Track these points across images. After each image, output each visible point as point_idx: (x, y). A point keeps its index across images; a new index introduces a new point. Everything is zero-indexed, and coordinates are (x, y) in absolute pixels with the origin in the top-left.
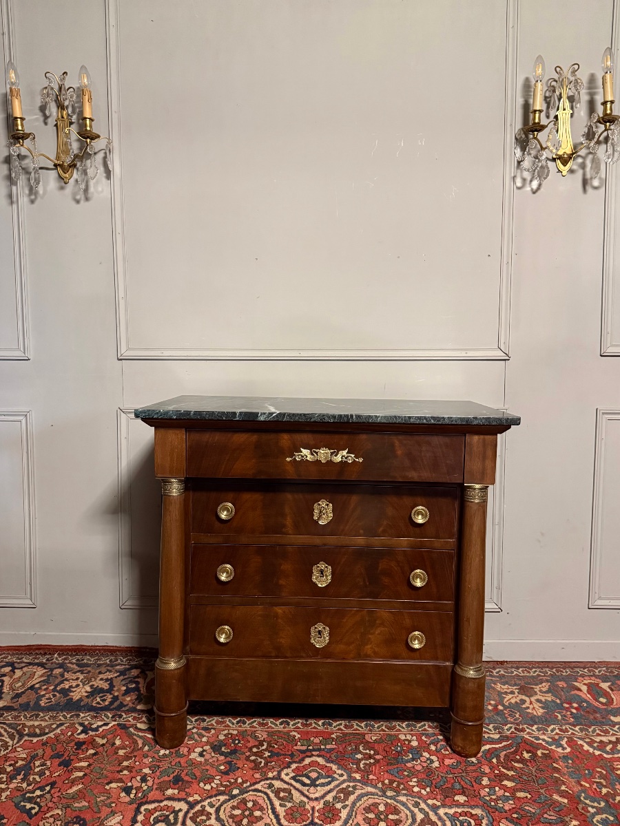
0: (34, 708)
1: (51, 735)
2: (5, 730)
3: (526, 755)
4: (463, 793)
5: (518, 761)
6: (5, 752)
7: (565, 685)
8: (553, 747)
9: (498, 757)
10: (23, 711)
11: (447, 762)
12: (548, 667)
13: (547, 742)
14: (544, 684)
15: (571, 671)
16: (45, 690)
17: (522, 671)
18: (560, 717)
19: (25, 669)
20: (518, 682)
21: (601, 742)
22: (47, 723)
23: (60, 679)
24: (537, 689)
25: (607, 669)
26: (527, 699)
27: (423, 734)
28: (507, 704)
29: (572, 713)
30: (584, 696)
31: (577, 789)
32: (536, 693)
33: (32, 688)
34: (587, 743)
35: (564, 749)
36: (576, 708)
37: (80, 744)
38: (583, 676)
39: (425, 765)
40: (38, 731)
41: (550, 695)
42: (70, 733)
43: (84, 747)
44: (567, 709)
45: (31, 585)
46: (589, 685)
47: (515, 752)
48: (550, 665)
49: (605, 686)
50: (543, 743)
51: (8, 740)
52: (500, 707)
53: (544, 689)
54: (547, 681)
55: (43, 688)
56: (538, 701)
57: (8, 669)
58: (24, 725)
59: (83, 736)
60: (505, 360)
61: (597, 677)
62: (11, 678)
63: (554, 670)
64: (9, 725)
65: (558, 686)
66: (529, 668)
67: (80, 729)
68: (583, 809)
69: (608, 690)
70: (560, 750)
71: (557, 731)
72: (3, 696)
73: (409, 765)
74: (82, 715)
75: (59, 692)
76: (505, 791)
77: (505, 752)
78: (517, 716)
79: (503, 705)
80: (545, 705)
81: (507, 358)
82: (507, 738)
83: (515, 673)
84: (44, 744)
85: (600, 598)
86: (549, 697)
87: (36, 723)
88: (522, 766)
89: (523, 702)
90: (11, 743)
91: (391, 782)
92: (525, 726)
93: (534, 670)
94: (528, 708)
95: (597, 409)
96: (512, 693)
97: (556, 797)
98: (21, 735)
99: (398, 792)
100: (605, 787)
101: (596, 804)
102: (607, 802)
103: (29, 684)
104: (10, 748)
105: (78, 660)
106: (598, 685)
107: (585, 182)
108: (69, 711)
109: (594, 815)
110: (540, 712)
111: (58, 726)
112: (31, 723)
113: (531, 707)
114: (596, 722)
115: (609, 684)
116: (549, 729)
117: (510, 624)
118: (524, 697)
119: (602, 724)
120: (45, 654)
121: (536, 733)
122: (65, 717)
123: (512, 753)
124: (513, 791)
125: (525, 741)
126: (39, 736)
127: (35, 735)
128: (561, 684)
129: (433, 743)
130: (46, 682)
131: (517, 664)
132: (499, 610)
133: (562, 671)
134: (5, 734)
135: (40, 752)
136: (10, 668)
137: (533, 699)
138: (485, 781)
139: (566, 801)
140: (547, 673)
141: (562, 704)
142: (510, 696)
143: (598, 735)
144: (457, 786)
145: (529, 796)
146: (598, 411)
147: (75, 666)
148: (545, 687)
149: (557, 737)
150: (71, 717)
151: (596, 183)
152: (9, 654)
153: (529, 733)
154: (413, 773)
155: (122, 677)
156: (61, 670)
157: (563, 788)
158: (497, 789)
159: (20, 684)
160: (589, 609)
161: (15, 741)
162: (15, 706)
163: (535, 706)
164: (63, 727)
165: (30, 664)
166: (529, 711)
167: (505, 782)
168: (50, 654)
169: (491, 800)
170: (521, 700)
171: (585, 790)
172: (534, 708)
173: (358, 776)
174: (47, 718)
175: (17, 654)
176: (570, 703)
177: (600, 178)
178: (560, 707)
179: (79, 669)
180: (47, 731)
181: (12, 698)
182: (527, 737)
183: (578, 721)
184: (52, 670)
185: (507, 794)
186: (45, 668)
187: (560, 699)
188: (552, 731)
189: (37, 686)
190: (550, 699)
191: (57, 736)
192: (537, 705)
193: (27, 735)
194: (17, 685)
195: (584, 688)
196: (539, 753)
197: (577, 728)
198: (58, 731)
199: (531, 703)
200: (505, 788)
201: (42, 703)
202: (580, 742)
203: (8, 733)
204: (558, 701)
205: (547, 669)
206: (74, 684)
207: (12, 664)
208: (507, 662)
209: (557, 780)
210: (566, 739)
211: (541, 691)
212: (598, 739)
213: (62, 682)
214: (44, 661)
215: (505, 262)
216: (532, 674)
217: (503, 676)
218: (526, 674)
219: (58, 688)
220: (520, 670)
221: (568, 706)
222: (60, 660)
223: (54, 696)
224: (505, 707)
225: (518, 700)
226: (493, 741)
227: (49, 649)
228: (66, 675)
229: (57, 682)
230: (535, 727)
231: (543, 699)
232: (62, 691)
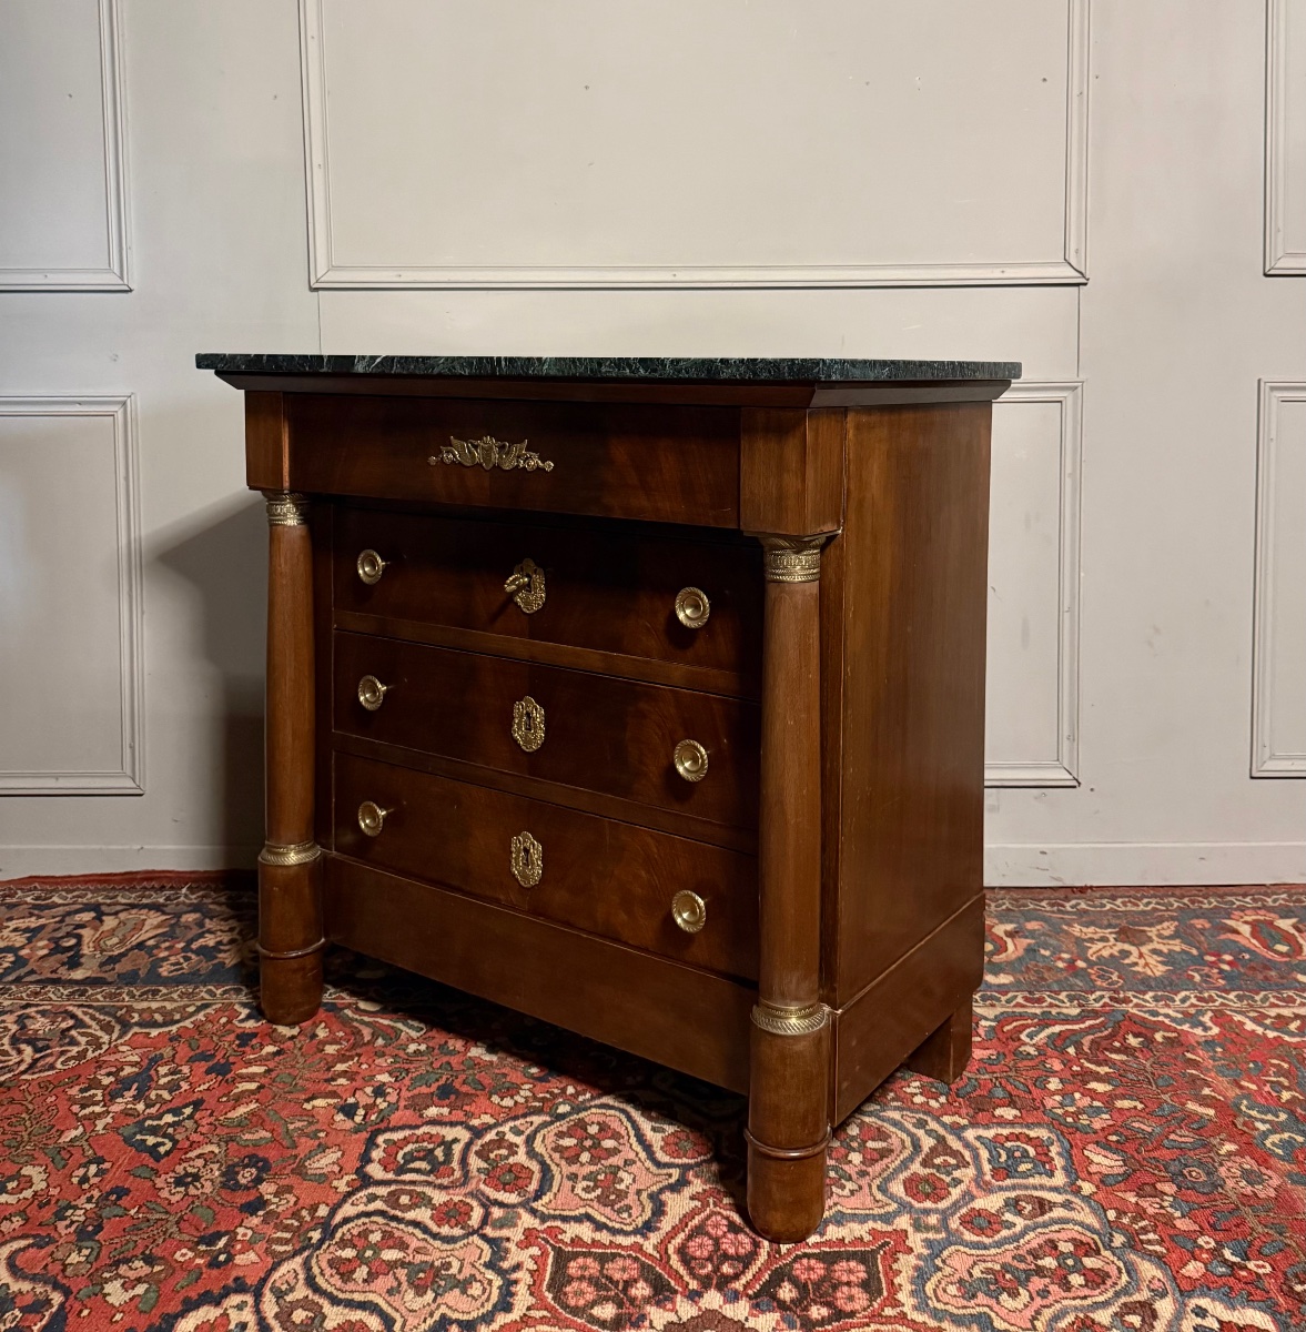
0: (152, 981)
1: (187, 1023)
2: (93, 1018)
3: (1133, 1041)
4: (1012, 1104)
5: (1117, 1051)
6: (97, 1053)
7: (1207, 925)
8: (1186, 1027)
9: (1078, 1046)
10: (127, 985)
11: (978, 1055)
12: (1173, 895)
13: (1174, 1020)
14: (1166, 924)
15: (1218, 902)
16: (167, 949)
17: (1122, 903)
18: (1197, 978)
19: (122, 916)
20: (1114, 922)
21: (1279, 1016)
22: (174, 1005)
23: (196, 931)
24: (1152, 932)
25: (1290, 896)
26: (1132, 949)
28: (1094, 958)
29: (1221, 971)
30: (1243, 942)
31: (1233, 1093)
32: (1150, 940)
33: (141, 946)
34: (1253, 1020)
35: (1206, 1029)
36: (1229, 963)
37: (245, 1038)
38: (1242, 909)
40: (158, 1017)
41: (1178, 941)
42: (224, 1020)
43: (254, 1042)
44: (1212, 965)
45: (132, 748)
46: (1254, 925)
47: (1112, 1036)
48: (1178, 892)
49: (1286, 924)
50: (1167, 1021)
51: (99, 1033)
52: (1081, 964)
53: (1166, 933)
54: (1172, 918)
55: (163, 946)
56: (1155, 952)
57: (87, 916)
58: (130, 1010)
59: (250, 1024)
60: (1078, 285)
61: (1270, 909)
62: (96, 929)
63: (1186, 900)
64: (101, 1009)
65: (1193, 926)
66: (1136, 898)
67: (244, 1013)
68: (1245, 1124)
69: (1293, 931)
70: (1199, 1031)
71: (1194, 1001)
72: (83, 960)
74: (246, 990)
75: (197, 952)
76: (1093, 1099)
77: (1090, 1037)
78: (1115, 977)
79: (1086, 960)
80: (1169, 959)
81: (1083, 281)
83: (1108, 906)
84: (173, 1039)
85: (1273, 757)
86: (1177, 945)
87: (154, 1005)
88: (1124, 1058)
89: (1126, 954)
90: (106, 1038)
92: (1130, 994)
93: (1145, 901)
94: (1136, 964)
95: (1259, 380)
96: (1102, 939)
97: (1191, 1106)
98: (126, 1026)
100: (1288, 1089)
101: (1270, 1117)
102: (1292, 1113)
103: (134, 940)
104: (105, 1047)
106: (1271, 923)
108: (219, 984)
109: (1265, 1135)
110: (1159, 970)
111: (199, 1009)
112: (145, 1005)
113: (1142, 962)
114: (1267, 985)
115: (1294, 920)
116: (1178, 998)
117: (1097, 812)
118: (1127, 947)
119: (1279, 987)
120: (162, 888)
121: (1152, 1005)
122: (209, 992)
123: (1106, 1038)
124: (1109, 1100)
125: (1130, 1018)
126: (161, 1026)
127: (155, 1025)
128: (1199, 923)
130: (170, 935)
131: (1113, 892)
132: (1075, 783)
133: (1202, 902)
134: (93, 1024)
135: (167, 1052)
136: (93, 914)
137: (1144, 949)
138: (1054, 1084)
139: (1211, 1112)
140: (1172, 905)
141: (1201, 956)
142: (1100, 945)
143: (1273, 1005)
144: (999, 1093)
145: (1140, 1106)
146: (1262, 384)
147: (223, 908)
148: (1168, 928)
149: (1192, 1011)
150: (225, 992)
152: (88, 889)
153: (1137, 1005)
156: (198, 915)
157: (1206, 1091)
158: (1077, 1095)
159: (115, 940)
160: (1252, 778)
161: (115, 1036)
162: (109, 977)
163: (1150, 960)
164: (209, 1010)
165: (133, 906)
166: (1138, 969)
167: (1093, 1085)
168: (172, 888)
169: (1067, 1114)
170: (1121, 951)
171: (1248, 1095)
172: (1147, 964)
174: (175, 996)
175: (104, 890)
176: (1218, 955)
178: (1199, 961)
179: (231, 913)
180: (177, 1017)
181: (102, 965)
182: (1135, 1011)
183: (1232, 982)
184: (178, 916)
185: (1096, 1103)
186: (164, 913)
187: (1197, 948)
189: (151, 942)
190: (1177, 949)
191: (198, 1027)
192: (1152, 960)
193: (136, 1024)
194: (109, 943)
195: (1246, 930)
196: (1158, 1037)
197: (1232, 996)
198: (201, 1016)
199: (1141, 955)
200: (1093, 1094)
201: (164, 971)
202: (1237, 1018)
203: (99, 1022)
204: (1194, 952)
205: (1172, 900)
206: (225, 938)
207: (96, 908)
208: (1091, 887)
209: (1194, 1079)
210: (1210, 1014)
211: (1160, 936)
212: (1273, 1012)
213: (201, 935)
214: (161, 900)
215: (1076, 92)
216: (1141, 907)
217: (1085, 911)
218: (1130, 907)
219: (194, 946)
220: (1119, 901)
221: (1213, 959)
222: (194, 898)
223: (187, 959)
224: (1091, 964)
225: (1115, 951)
226: (1067, 1020)
227: (170, 879)
228: (208, 924)
229: (190, 935)
230: (1149, 995)
231: (1165, 949)
232: (202, 951)
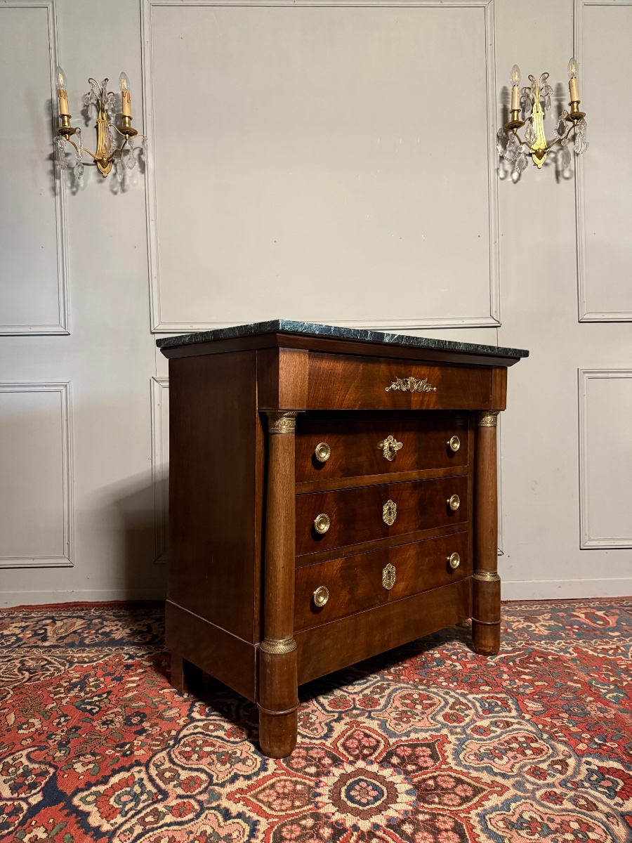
0: (82, 645)
1: (100, 662)
2: (56, 660)
3: (538, 659)
4: (487, 684)
5: (532, 663)
6: (59, 674)
7: (565, 615)
8: (562, 654)
9: (514, 662)
10: (70, 647)
11: (469, 666)
12: (547, 603)
13: (555, 651)
14: (546, 615)
15: (568, 606)
16: (87, 633)
17: (525, 607)
18: (564, 635)
19: (65, 621)
20: (522, 614)
21: (603, 649)
22: (93, 655)
23: (100, 626)
24: (540, 618)
25: (601, 602)
26: (532, 625)
27: (444, 649)
28: (515, 628)
29: (574, 632)
30: (583, 621)
31: (588, 678)
32: (540, 621)
33: (75, 632)
34: (592, 650)
35: (571, 654)
36: (577, 629)
37: (128, 667)
38: (579, 608)
39: (449, 668)
40: (86, 659)
41: (552, 621)
42: (117, 660)
43: (132, 668)
44: (569, 630)
45: (68, 544)
46: (586, 614)
47: (529, 658)
48: (549, 602)
49: (600, 613)
50: (553, 652)
51: (59, 666)
52: (509, 631)
53: (547, 618)
54: (548, 612)
55: (85, 632)
56: (542, 625)
57: (48, 621)
58: (73, 657)
59: (130, 661)
60: (497, 327)
61: (592, 608)
62: (53, 626)
63: (553, 605)
64: (59, 657)
65: (558, 615)
66: (531, 605)
67: (127, 657)
68: (595, 690)
69: (604, 616)
70: (568, 655)
71: (563, 644)
72: (48, 638)
73: (435, 669)
74: (126, 648)
75: (102, 634)
76: (524, 682)
77: (519, 658)
78: (526, 636)
79: (512, 629)
80: (549, 628)
81: (499, 325)
82: (520, 650)
83: (519, 609)
84: (96, 667)
85: (590, 540)
86: (552, 623)
87: (84, 655)
88: (536, 666)
89: (530, 627)
90: (63, 668)
91: (421, 680)
92: (534, 642)
93: (535, 606)
94: (535, 630)
95: (578, 369)
96: (518, 621)
97: (569, 683)
98: (71, 663)
99: (429, 686)
100: (612, 676)
101: (606, 687)
102: (616, 685)
103: (72, 630)
104: (63, 672)
105: (114, 613)
106: (594, 613)
107: (558, 174)
108: (113, 646)
109: (606, 694)
110: (546, 632)
111: (105, 656)
112: (79, 655)
113: (537, 629)
114: (596, 636)
115: (604, 612)
116: (556, 643)
117: (511, 566)
118: (529, 624)
119: (601, 638)
120: (82, 610)
121: (545, 646)
122: (109, 649)
123: (526, 658)
124: (532, 683)
125: (536, 651)
126: (88, 663)
127: (85, 662)
128: (561, 614)
129: (454, 655)
130: (89, 627)
131: (520, 603)
132: (501, 553)
133: (561, 606)
134: (56, 663)
135: (92, 673)
136: (51, 621)
137: (537, 625)
138: (505, 677)
139: (580, 686)
140: (548, 607)
141: (564, 627)
142: (517, 623)
143: (600, 645)
144: (481, 681)
145: (546, 684)
146: (580, 370)
147: (112, 617)
148: (547, 616)
149: (564, 647)
150: (116, 650)
151: (567, 174)
152: (47, 611)
153: (538, 646)
154: (439, 674)
155: (158, 623)
156: (100, 620)
157: (575, 678)
158: (517, 681)
159: (62, 630)
160: (581, 549)
161: (67, 667)
162: (61, 644)
163: (541, 629)
164: (110, 656)
165: (69, 617)
166: (537, 632)
167: (523, 676)
168: (87, 609)
169: (513, 688)
170: (527, 626)
171: (595, 679)
172: (540, 630)
173: (390, 678)
174: (93, 651)
175: (55, 611)
176: (571, 626)
177: (570, 170)
178: (563, 628)
179: (116, 619)
180: (95, 659)
181: (57, 640)
182: (537, 648)
183: (579, 637)
184: (91, 620)
185: (526, 684)
186: (84, 619)
187: (562, 624)
188: (559, 644)
189: (80, 631)
190: (553, 624)
191: (106, 663)
192: (542, 629)
193: (76, 662)
194: (60, 631)
195: (583, 616)
196: (550, 658)
197: (580, 641)
198: (106, 658)
199: (536, 627)
200: (524, 680)
201: (87, 642)
202: (585, 649)
203: (58, 662)
204: (561, 625)
205: (547, 605)
206: (114, 628)
207: (52, 618)
208: (510, 601)
209: (569, 673)
210: (572, 648)
211: (544, 619)
212: (600, 647)
213: (103, 628)
214: (82, 614)
215: (493, 241)
216: (534, 609)
217: (509, 611)
218: (528, 609)
219: (100, 632)
220: (523, 606)
221: (569, 627)
222: (97, 613)
223: (97, 637)
224: (514, 631)
225: (524, 625)
226: (507, 652)
227: (86, 606)
228: (105, 623)
229: (97, 628)
230: (543, 642)
231: (547, 624)
232: (104, 634)
